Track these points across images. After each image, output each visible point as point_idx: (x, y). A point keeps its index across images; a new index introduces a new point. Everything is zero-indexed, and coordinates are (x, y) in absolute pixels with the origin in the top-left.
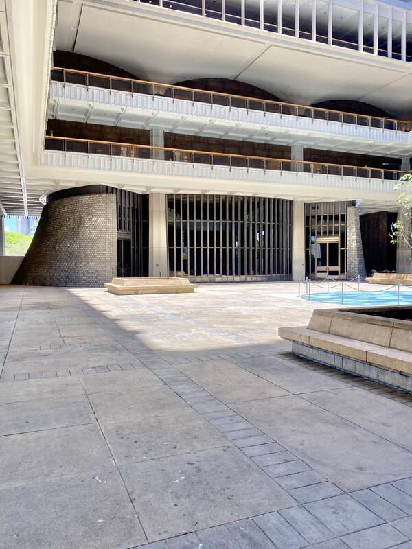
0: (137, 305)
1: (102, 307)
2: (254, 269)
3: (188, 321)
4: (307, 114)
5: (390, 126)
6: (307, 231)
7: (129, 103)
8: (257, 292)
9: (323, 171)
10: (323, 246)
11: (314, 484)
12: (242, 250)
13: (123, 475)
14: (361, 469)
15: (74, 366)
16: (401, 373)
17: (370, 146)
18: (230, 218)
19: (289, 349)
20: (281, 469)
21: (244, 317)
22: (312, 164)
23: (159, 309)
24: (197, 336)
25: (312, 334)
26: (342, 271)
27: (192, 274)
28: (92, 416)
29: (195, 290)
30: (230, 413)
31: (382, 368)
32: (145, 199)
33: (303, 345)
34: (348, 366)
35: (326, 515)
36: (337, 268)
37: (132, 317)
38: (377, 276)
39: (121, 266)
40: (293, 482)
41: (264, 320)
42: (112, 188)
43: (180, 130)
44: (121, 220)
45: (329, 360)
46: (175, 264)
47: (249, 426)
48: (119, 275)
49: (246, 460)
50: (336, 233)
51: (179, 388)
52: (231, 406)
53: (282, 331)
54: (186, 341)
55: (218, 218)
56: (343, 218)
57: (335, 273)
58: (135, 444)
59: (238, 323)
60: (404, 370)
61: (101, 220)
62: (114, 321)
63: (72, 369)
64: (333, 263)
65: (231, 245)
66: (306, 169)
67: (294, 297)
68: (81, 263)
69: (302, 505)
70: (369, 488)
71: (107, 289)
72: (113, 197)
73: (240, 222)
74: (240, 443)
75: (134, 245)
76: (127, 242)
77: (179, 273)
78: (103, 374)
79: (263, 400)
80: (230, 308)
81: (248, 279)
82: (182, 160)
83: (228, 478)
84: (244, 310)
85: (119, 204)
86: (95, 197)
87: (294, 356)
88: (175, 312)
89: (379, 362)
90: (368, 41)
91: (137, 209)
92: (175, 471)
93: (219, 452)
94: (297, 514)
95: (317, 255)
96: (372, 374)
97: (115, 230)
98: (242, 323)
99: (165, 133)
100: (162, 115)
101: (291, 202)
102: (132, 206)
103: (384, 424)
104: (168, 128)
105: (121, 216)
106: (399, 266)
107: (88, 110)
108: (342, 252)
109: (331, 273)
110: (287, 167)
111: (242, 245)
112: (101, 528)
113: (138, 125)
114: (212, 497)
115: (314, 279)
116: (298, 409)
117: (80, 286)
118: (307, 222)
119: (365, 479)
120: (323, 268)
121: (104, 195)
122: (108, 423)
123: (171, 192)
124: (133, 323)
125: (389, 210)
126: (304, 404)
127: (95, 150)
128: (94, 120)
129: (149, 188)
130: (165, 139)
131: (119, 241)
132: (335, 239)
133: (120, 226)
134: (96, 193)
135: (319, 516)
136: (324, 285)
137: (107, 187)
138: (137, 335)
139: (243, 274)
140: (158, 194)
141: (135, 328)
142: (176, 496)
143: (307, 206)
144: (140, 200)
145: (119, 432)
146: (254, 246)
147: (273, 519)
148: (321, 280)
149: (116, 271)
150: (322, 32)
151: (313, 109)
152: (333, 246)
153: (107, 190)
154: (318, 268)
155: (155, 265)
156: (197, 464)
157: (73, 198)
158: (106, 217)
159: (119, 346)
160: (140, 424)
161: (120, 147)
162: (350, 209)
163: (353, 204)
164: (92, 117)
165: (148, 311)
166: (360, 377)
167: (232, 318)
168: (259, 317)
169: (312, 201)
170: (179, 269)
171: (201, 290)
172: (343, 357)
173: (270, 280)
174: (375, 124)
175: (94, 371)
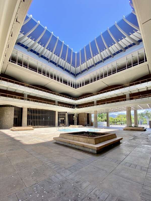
0: (19, 133)
1: (9, 135)
2: (47, 124)
3: (33, 137)
4: (58, 95)
5: (73, 99)
6: (58, 117)
7: (19, 87)
8: (48, 129)
9: (61, 106)
10: (61, 120)
11: (61, 168)
12: (45, 121)
13: (19, 174)
14: (69, 164)
15: (3, 150)
16: (75, 145)
17: (69, 102)
18: (42, 114)
19: (55, 142)
20: (54, 167)
21: (45, 135)
22: (59, 104)
23: (25, 134)
24: (35, 140)
25: (60, 138)
26: (65, 125)
27: (33, 126)
28: (9, 162)
29: (34, 130)
30: (43, 157)
31: (72, 144)
32: (22, 109)
33: (58, 141)
34: (66, 144)
35: (63, 174)
36: (64, 124)
37: (18, 137)
38: (71, 126)
39: (14, 124)
40: (57, 169)
41: (50, 136)
42: (13, 106)
43: (31, 95)
44: (15, 113)
45: (63, 143)
46: (29, 124)
47: (47, 159)
48: (14, 126)
49: (47, 166)
50: (64, 117)
51: (31, 153)
52: (43, 155)
53: (54, 138)
54: (32, 142)
55: (40, 114)
56: (65, 115)
57: (64, 125)
58: (22, 167)
59: (44, 137)
60: (76, 144)
61: (10, 113)
62: (13, 138)
63: (2, 151)
64: (63, 123)
65: (42, 119)
66: (58, 105)
67: (56, 130)
68: (3, 123)
69: (58, 173)
70: (70, 167)
71: (10, 130)
72: (13, 108)
73: (45, 115)
74: (46, 163)
75: (18, 119)
76: (16, 118)
77: (30, 126)
78: (11, 151)
79: (50, 153)
80: (42, 134)
81: (46, 127)
82: (31, 101)
83: (44, 171)
84: (45, 134)
85: (15, 109)
86: (8, 107)
87: (56, 143)
88: (29, 135)
89: (71, 143)
90: (69, 84)
91: (19, 111)
92: (32, 171)
93: (41, 165)
94: (58, 175)
95: (60, 122)
96: (70, 145)
97: (13, 116)
98: (45, 137)
99: (28, 95)
100: (27, 91)
101: (55, 111)
102: (18, 110)
103: (73, 155)
104: (28, 94)
105: (15, 112)
106: (74, 124)
107: (8, 87)
108: (65, 121)
109: (63, 125)
110: (55, 105)
111: (45, 120)
112: (15, 187)
113: (21, 92)
114: (40, 175)
115: (60, 126)
116: (57, 154)
117: (2, 129)
118: (58, 115)
119: (69, 166)
120: (61, 124)
121: (11, 107)
122: (14, 163)
123: (29, 108)
124: (18, 138)
125: (73, 114)
126: (58, 153)
127: (9, 97)
128: (9, 90)
129: (23, 106)
130: (28, 96)
131: (14, 118)
132: (64, 119)
133: (15, 115)
134: (9, 107)
135: (62, 174)
136: (61, 128)
137: (12, 105)
138: (20, 141)
139: (45, 125)
140: (25, 108)
141: (19, 139)
142: (32, 177)
143: (58, 112)
144: (20, 109)
145: (17, 165)
146: (47, 120)
147: (53, 177)
148: (61, 126)
149: (13, 125)
150: (61, 81)
151: (59, 94)
152: (63, 120)
153: (12, 106)
154: (60, 124)
155: (23, 124)
156: (36, 169)
157: (2, 107)
158: (11, 112)
159: (15, 144)
160: (22, 162)
161: (16, 97)
162: (66, 113)
163: (67, 112)
164: (9, 89)
165: (22, 135)
166: (68, 146)
167: (43, 136)
168: (49, 135)
169: (60, 111)
170: (30, 125)
171: (36, 129)
172: (65, 142)
173: (51, 127)
174: (70, 98)
175: (9, 151)
